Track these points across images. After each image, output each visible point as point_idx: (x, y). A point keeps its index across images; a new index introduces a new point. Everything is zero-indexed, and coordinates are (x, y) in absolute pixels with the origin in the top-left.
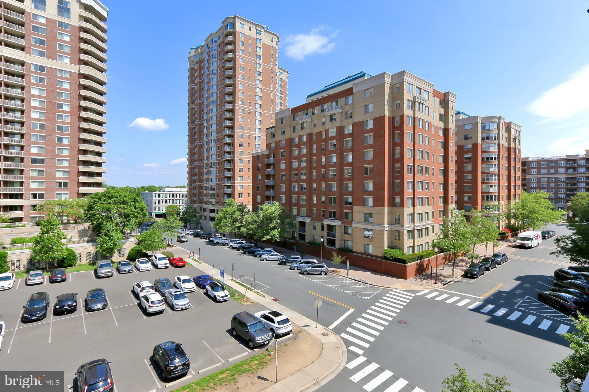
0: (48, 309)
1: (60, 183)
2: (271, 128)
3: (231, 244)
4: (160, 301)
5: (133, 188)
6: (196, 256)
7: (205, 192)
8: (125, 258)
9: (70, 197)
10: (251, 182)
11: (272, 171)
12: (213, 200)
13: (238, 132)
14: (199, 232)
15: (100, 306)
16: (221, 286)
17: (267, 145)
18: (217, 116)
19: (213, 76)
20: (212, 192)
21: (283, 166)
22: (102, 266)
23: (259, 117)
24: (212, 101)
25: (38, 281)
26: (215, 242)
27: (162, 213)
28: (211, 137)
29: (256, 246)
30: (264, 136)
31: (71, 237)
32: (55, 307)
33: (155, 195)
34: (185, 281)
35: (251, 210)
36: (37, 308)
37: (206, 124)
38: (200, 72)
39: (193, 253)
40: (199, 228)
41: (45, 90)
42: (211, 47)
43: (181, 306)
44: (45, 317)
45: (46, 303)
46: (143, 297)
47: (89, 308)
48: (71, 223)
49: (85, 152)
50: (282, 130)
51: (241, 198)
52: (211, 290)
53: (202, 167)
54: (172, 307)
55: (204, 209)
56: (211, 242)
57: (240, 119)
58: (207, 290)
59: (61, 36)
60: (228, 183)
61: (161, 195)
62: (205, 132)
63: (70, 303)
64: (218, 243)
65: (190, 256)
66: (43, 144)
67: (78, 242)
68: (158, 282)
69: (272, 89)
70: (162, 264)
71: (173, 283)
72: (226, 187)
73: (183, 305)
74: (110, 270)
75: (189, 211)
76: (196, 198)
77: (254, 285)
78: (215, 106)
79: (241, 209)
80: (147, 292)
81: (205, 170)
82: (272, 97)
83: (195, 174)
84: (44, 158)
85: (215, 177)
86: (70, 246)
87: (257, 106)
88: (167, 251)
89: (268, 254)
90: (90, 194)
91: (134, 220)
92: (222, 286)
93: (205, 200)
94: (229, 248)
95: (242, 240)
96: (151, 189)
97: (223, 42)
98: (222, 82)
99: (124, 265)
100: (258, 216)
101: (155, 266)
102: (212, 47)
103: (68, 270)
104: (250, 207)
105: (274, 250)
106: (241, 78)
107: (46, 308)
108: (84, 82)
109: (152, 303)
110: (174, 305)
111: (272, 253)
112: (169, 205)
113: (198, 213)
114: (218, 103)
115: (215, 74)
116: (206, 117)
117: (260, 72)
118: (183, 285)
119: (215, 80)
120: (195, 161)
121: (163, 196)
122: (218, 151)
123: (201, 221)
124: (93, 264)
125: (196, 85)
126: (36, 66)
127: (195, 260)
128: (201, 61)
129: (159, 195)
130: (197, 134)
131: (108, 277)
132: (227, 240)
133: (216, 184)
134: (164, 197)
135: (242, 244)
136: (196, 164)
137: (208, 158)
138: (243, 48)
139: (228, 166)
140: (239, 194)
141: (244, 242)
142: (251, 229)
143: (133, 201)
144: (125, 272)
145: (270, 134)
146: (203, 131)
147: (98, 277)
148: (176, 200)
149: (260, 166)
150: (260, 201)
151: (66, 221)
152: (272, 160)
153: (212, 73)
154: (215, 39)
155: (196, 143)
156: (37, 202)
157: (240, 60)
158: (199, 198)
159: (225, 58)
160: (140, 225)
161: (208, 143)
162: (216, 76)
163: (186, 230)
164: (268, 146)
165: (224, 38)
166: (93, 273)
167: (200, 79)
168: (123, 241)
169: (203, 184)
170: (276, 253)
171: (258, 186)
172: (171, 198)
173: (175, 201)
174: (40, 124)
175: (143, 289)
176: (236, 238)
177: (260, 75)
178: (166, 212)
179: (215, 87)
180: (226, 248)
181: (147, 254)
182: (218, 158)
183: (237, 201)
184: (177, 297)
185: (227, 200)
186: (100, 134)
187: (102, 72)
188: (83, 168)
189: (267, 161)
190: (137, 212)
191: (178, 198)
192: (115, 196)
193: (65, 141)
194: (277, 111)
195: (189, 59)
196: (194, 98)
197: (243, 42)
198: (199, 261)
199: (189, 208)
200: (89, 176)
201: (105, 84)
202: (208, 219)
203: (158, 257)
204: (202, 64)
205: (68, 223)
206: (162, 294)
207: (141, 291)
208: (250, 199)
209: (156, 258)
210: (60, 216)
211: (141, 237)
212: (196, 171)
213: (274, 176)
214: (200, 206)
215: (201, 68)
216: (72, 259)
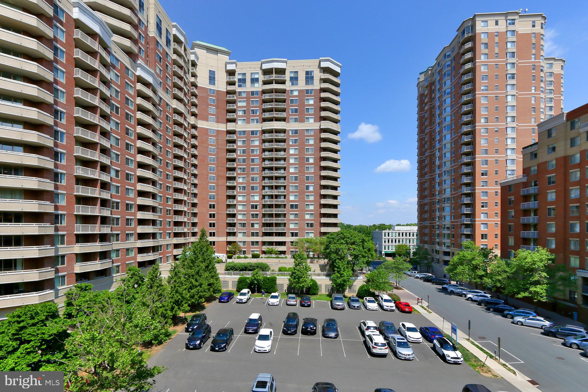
0: (298, 327)
1: (308, 224)
2: (531, 146)
3: (469, 296)
4: (383, 345)
5: (365, 226)
6: (425, 304)
7: (438, 232)
8: (355, 295)
9: (315, 236)
10: (498, 219)
11: (532, 204)
12: (447, 241)
13: (479, 157)
14: (430, 276)
15: (333, 335)
16: (451, 344)
17: (523, 169)
18: (451, 143)
19: (446, 97)
20: (446, 232)
21: (552, 196)
22: (336, 299)
23: (511, 134)
24: (445, 127)
25: (293, 303)
26: (449, 291)
27: (391, 252)
28: (444, 169)
29: (506, 303)
30: (519, 158)
31: (315, 270)
32: (302, 327)
33: (385, 234)
34: (410, 329)
35: (499, 255)
36: (291, 325)
37: (438, 154)
38: (431, 96)
39: (422, 299)
40: (431, 271)
41: (297, 148)
42: (443, 65)
43: (404, 355)
44: (296, 333)
45: (297, 323)
46: (368, 336)
47: (325, 334)
48: (315, 258)
49: (325, 196)
50: (551, 146)
51: (484, 240)
52: (439, 346)
53: (434, 203)
54: (395, 353)
55: (436, 251)
56: (444, 290)
57: (483, 141)
58: (434, 345)
59: (308, 101)
60: (467, 221)
61: (390, 234)
62: (437, 163)
63: (312, 326)
64: (452, 293)
65: (418, 303)
66: (297, 192)
67: (319, 275)
68: (383, 324)
69: (533, 91)
70: (388, 306)
71: (397, 328)
72: (463, 226)
73: (406, 355)
74: (342, 304)
75: (419, 252)
76: (426, 239)
77: (500, 354)
78: (449, 132)
79: (485, 253)
80: (372, 332)
81: (438, 206)
82: (533, 102)
83: (426, 212)
84: (298, 203)
85: (450, 214)
86: (314, 278)
87: (509, 119)
88: (393, 293)
89: (524, 317)
90: (328, 233)
91: (362, 259)
92: (453, 344)
93: (438, 240)
94: (467, 300)
95: (485, 293)
96: (382, 227)
97: (458, 53)
98: (458, 101)
99: (353, 301)
100: (508, 265)
101: (381, 306)
102: (445, 63)
103: (312, 297)
104: (498, 252)
105: (535, 312)
106: (483, 90)
107: (296, 326)
108: (324, 135)
109: (376, 344)
110: (397, 352)
111: (531, 317)
112: (398, 244)
113: (430, 255)
114: (453, 127)
115: (448, 94)
116: (438, 146)
117: (512, 74)
118: (408, 334)
119: (448, 101)
120: (426, 197)
121: (392, 234)
122: (453, 183)
123: (433, 264)
124: (330, 295)
125: (426, 113)
126: (292, 130)
127: (423, 307)
128: (432, 84)
129: (388, 234)
130: (427, 166)
131: (341, 309)
132: (464, 289)
133: (451, 222)
134: (393, 236)
135: (486, 298)
136: (426, 201)
137: (440, 192)
138: (486, 51)
139: (467, 200)
140: (482, 235)
141: (489, 295)
142: (499, 281)
143: (362, 242)
144: (354, 308)
145: (530, 154)
146: (434, 163)
147: (333, 308)
148: (406, 239)
149: (513, 199)
150: (513, 244)
151: (312, 256)
152: (532, 190)
153: (445, 94)
154: (448, 54)
155: (427, 177)
156: (294, 239)
157: (482, 67)
158: (431, 238)
159: (462, 71)
160: (368, 263)
161: (440, 175)
162: (449, 95)
163: (415, 273)
164: (526, 171)
165: (460, 48)
166: (329, 303)
167: (430, 105)
168: (354, 278)
169: (435, 223)
170: (538, 318)
171: (510, 226)
172: (401, 237)
173: (404, 240)
174: (295, 176)
175: (368, 328)
176: (477, 289)
177: (513, 78)
178: (396, 252)
179: (448, 110)
180: (462, 299)
181: (374, 293)
182: (453, 192)
183: (480, 243)
184: (400, 345)
185: (466, 242)
186: (335, 179)
187: (336, 123)
188: (324, 211)
189: (523, 191)
190: (365, 252)
191: (408, 237)
192: (347, 236)
193: (311, 189)
194: (542, 121)
195: (418, 86)
196: (424, 127)
197: (486, 44)
198: (427, 309)
199: (419, 249)
200: (328, 217)
201: (339, 133)
202: (442, 263)
203: (384, 298)
204: (433, 87)
205: (314, 258)
206: (386, 338)
207: (366, 329)
208: (498, 241)
209: (382, 299)
210: (308, 252)
211: (369, 276)
212: (426, 208)
213: (536, 212)
214: (432, 247)
215: (432, 92)
216: (315, 289)
